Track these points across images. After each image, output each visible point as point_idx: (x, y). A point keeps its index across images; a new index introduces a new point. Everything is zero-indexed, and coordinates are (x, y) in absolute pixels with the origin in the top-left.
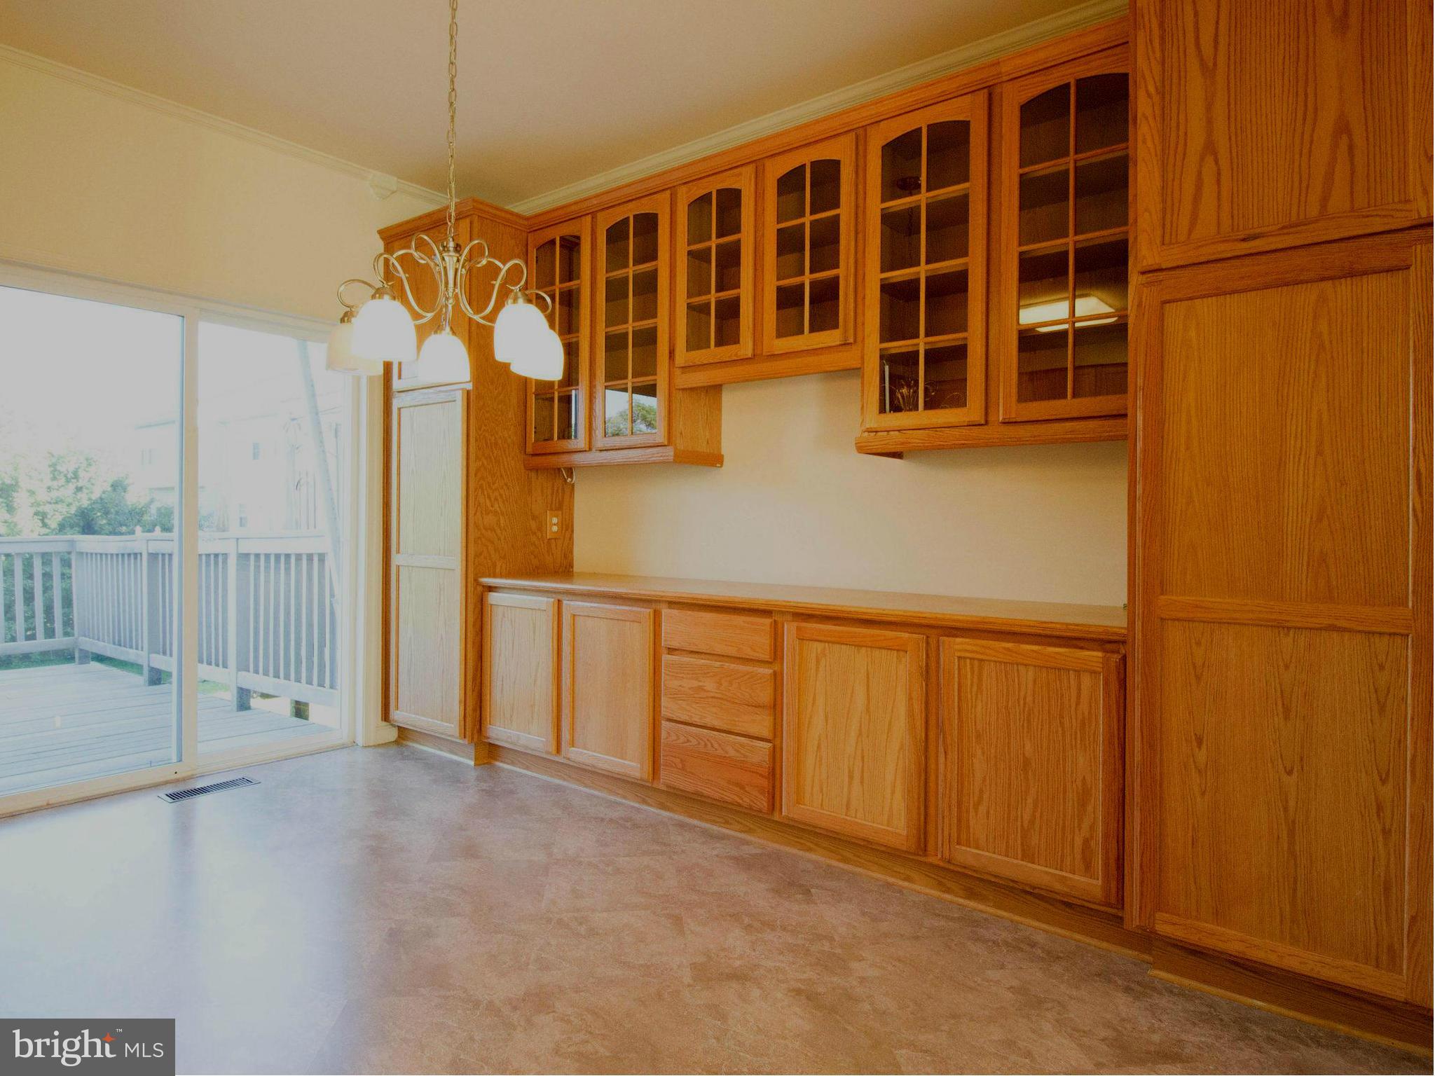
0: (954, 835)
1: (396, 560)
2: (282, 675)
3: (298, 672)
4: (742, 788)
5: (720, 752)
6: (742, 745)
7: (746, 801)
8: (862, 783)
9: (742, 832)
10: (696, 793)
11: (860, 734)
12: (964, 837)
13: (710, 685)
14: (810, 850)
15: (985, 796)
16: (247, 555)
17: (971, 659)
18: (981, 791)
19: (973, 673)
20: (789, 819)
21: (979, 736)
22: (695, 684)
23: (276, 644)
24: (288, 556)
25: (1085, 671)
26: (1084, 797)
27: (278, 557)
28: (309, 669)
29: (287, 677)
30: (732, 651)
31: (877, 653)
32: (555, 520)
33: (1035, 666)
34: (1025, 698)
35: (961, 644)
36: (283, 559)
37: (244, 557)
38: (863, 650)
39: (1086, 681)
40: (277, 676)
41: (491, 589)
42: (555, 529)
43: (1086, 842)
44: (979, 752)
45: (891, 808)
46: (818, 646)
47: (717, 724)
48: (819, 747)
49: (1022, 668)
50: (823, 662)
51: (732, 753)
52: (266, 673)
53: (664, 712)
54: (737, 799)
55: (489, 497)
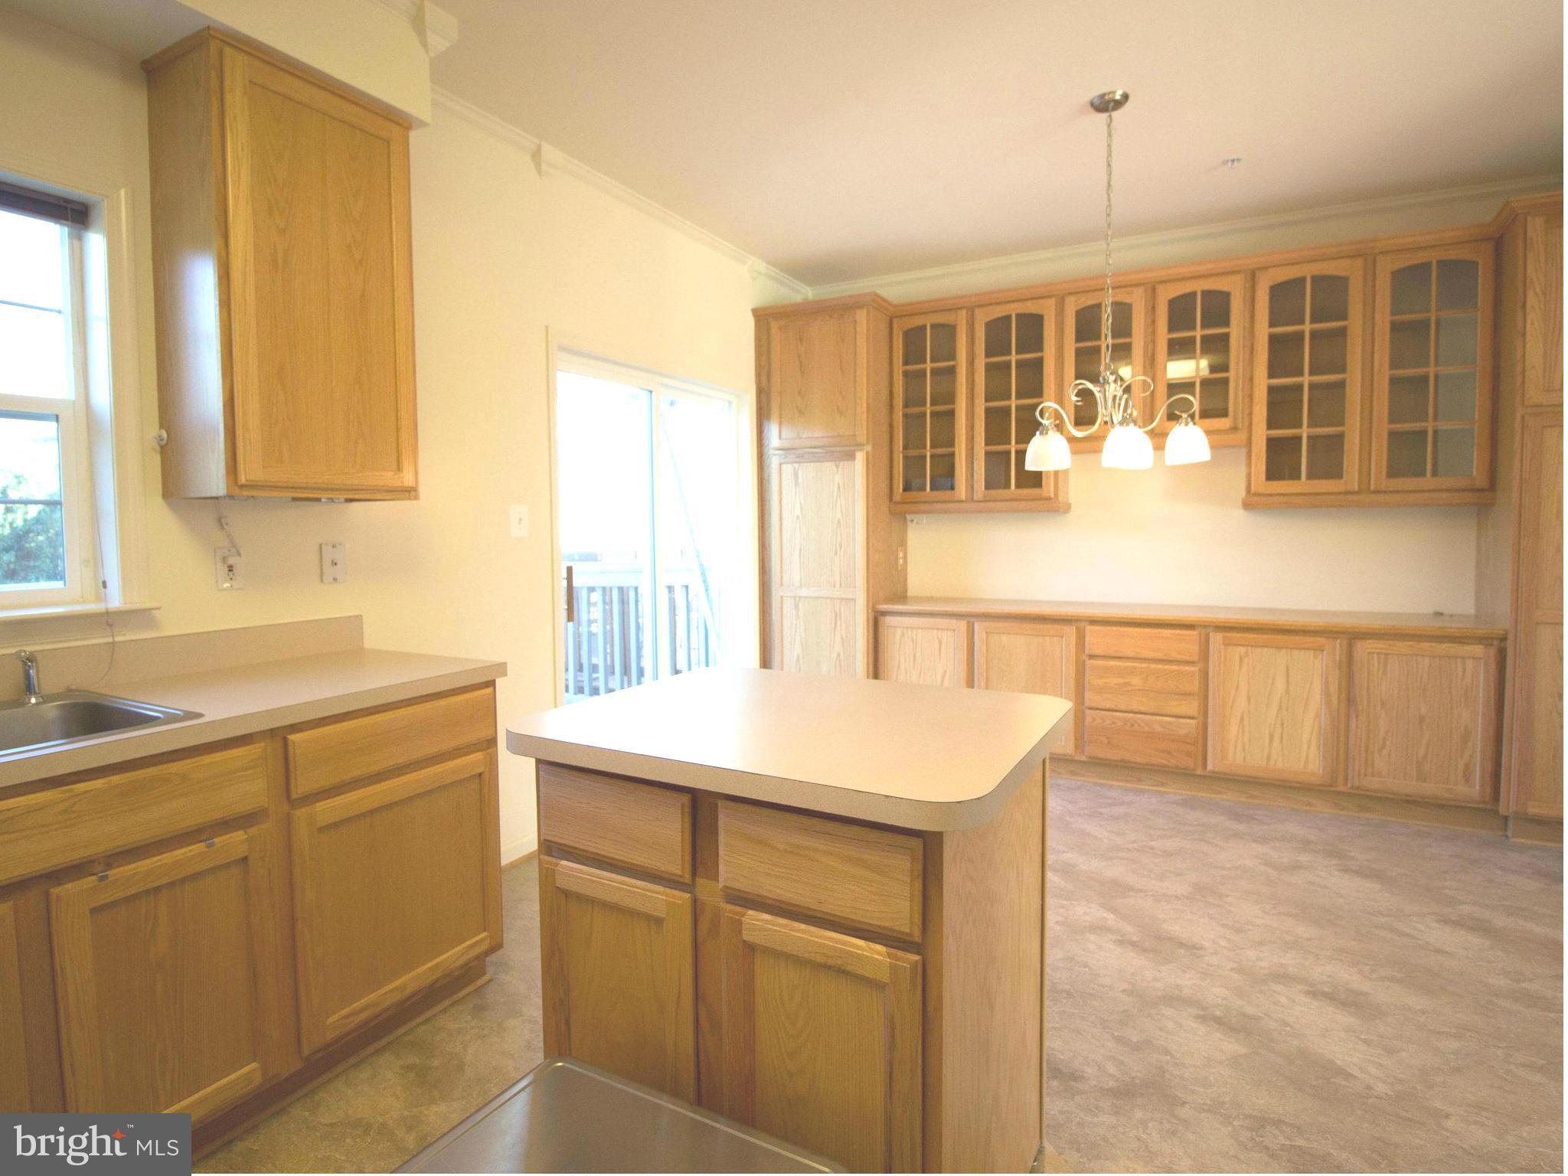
0: (1363, 771)
1: (779, 591)
4: (1169, 753)
5: (1146, 729)
6: (1170, 723)
7: (1173, 762)
8: (1281, 742)
9: (1155, 786)
10: (1122, 761)
11: (1280, 708)
12: (1370, 771)
13: (1136, 681)
14: (1220, 793)
15: (1388, 743)
17: (1378, 653)
18: (1385, 740)
19: (1379, 663)
20: (1213, 772)
21: (1383, 704)
22: (1121, 681)
25: (1469, 658)
26: (1466, 738)
30: (1159, 655)
31: (1296, 652)
33: (1430, 656)
34: (1422, 677)
35: (1370, 645)
38: (1283, 651)
39: (1470, 664)
41: (884, 613)
43: (1467, 766)
44: (1383, 715)
45: (1307, 757)
46: (1242, 650)
47: (1143, 709)
48: (1242, 719)
49: (1420, 659)
50: (1246, 660)
51: (1159, 729)
53: (1087, 703)
54: (1166, 762)
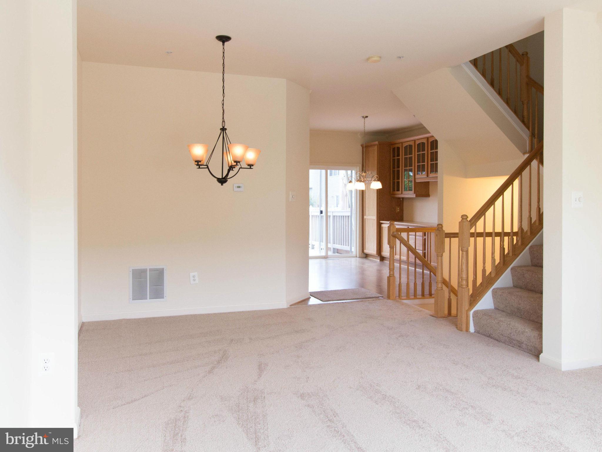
1: (365, 217)
2: (342, 244)
3: (346, 244)
16: (335, 216)
23: (341, 238)
24: (344, 216)
27: (341, 216)
28: (346, 242)
29: (344, 245)
32: (398, 209)
36: (342, 217)
37: (334, 216)
40: (341, 245)
41: (382, 223)
42: (398, 210)
52: (339, 244)
55: (382, 204)
